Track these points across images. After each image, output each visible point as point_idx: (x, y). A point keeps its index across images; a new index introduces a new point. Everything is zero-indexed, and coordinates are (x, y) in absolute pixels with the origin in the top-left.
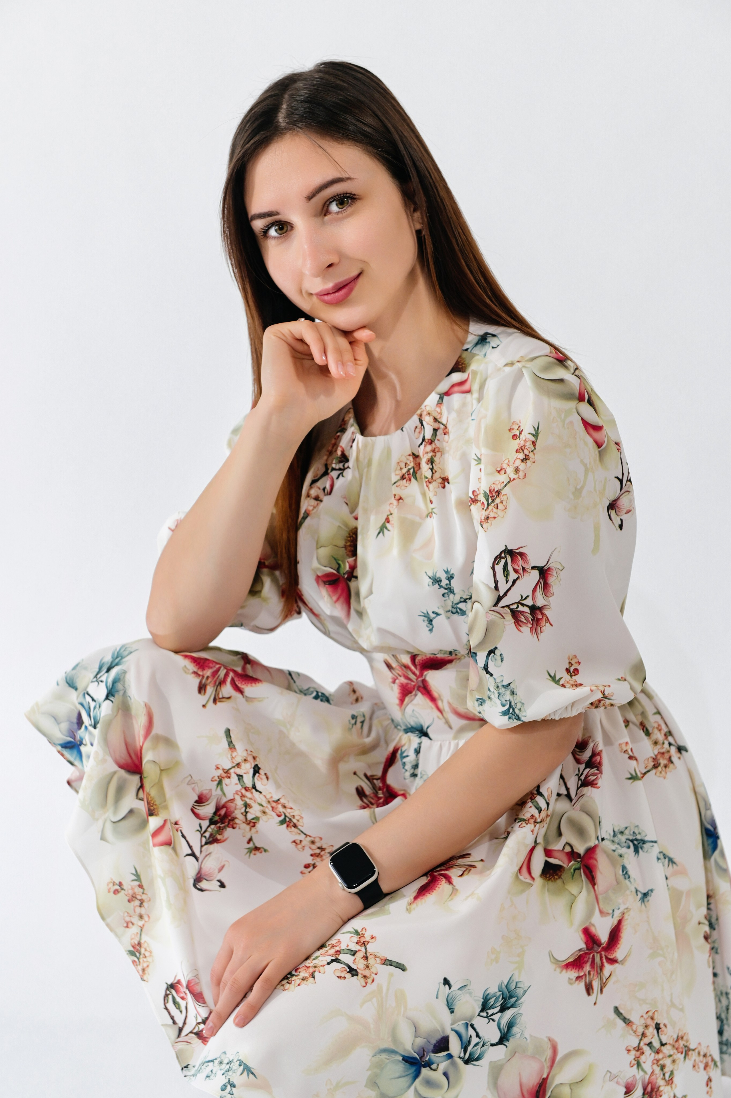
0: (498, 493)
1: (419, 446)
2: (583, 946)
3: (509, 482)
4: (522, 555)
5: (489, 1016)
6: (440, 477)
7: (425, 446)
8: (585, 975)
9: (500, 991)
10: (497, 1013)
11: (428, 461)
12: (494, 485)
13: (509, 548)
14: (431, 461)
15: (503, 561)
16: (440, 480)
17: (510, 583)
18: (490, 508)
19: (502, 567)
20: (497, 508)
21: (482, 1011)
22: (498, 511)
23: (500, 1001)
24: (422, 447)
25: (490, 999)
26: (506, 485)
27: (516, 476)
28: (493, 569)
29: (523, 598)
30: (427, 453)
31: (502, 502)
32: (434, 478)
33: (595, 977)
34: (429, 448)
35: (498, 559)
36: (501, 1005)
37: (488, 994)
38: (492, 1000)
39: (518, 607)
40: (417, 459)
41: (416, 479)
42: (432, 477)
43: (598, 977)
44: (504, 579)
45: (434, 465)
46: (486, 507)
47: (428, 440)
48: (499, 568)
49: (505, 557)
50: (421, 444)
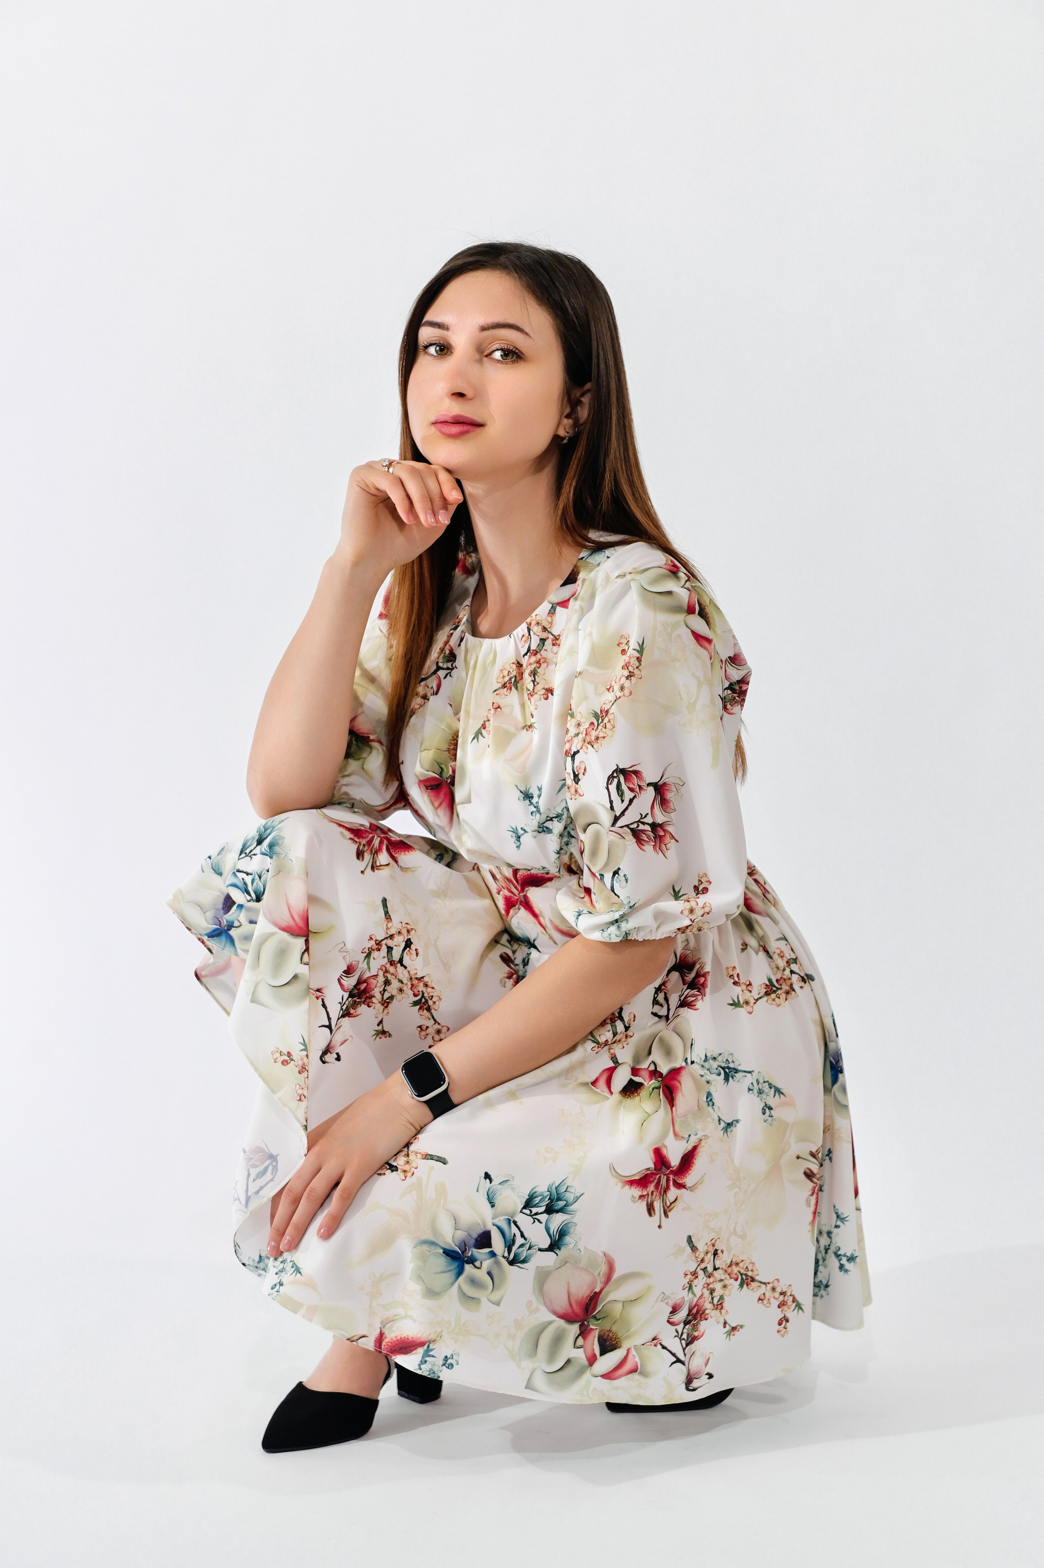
1: (524, 656)
2: (652, 1166)
6: (544, 688)
7: (530, 656)
8: (648, 1194)
11: (531, 673)
13: (621, 767)
14: (534, 673)
16: (543, 692)
18: (600, 727)
24: (527, 657)
29: (643, 817)
30: (531, 664)
32: (535, 691)
33: (657, 1198)
34: (533, 659)
40: (521, 668)
41: (517, 688)
42: (533, 690)
43: (660, 1198)
45: (536, 677)
46: (596, 727)
47: (533, 650)
49: (618, 776)
50: (526, 654)
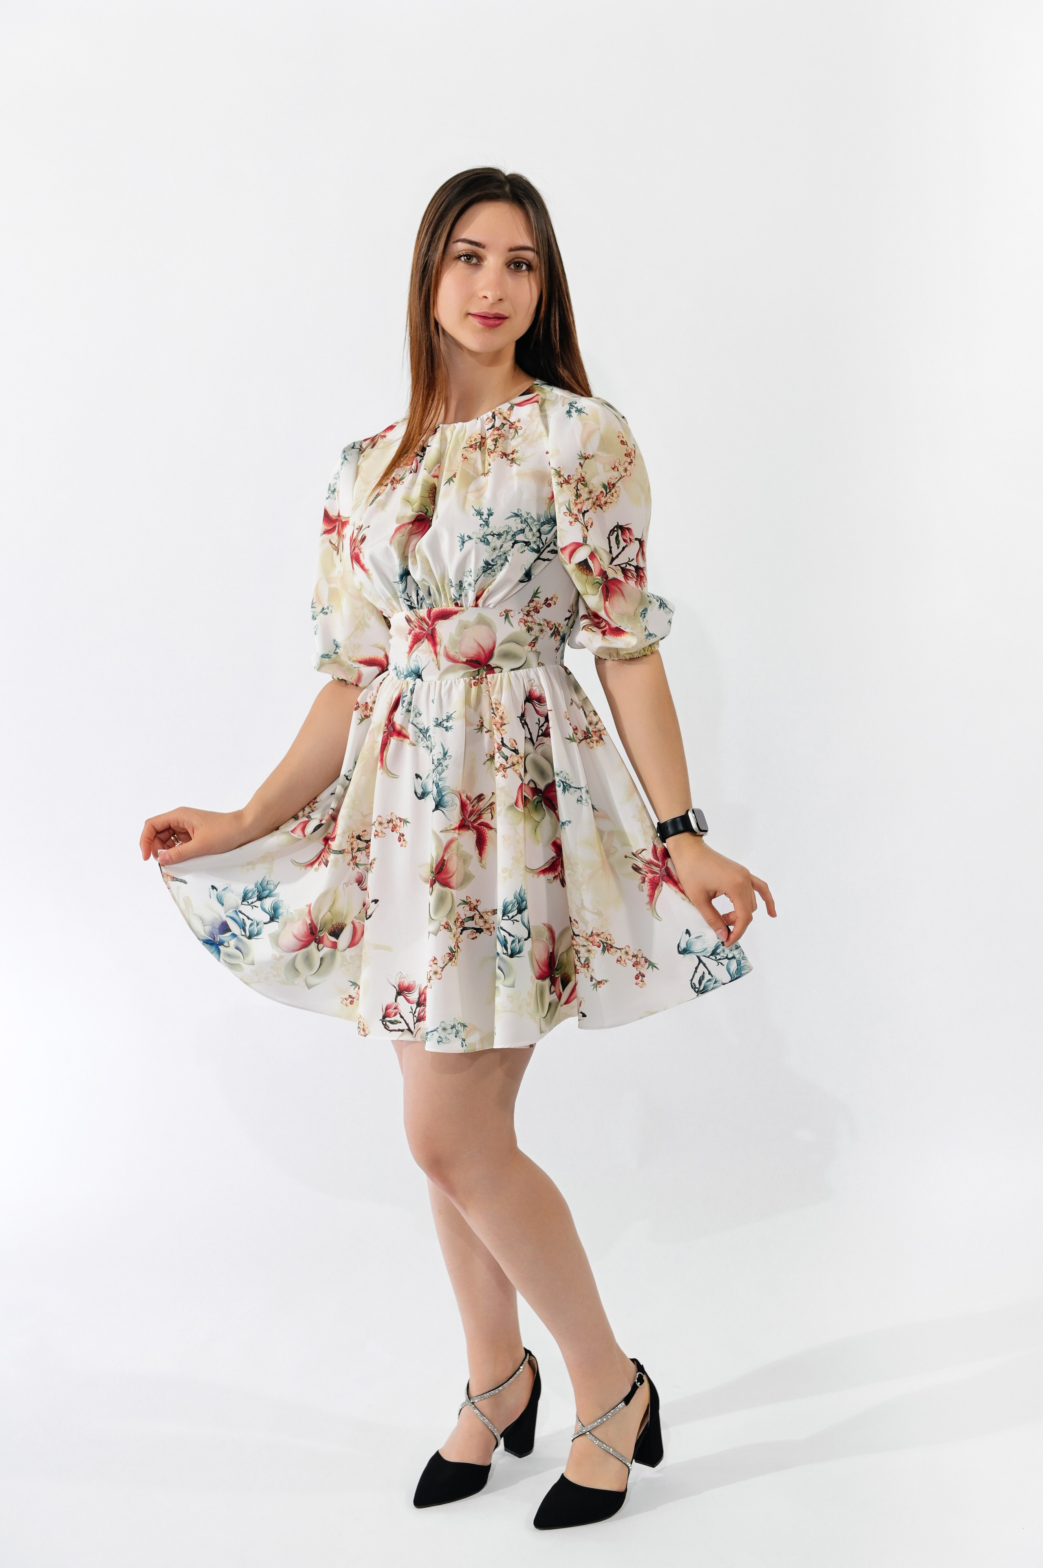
0: (614, 485)
3: (621, 478)
4: (629, 529)
5: (511, 918)
9: (515, 899)
10: (516, 915)
12: (611, 480)
15: (616, 533)
17: (621, 549)
19: (615, 537)
20: (613, 496)
21: (503, 916)
22: (613, 498)
23: (516, 906)
25: (508, 906)
26: (619, 480)
27: (625, 474)
28: (609, 538)
31: (616, 492)
35: (612, 531)
36: (517, 908)
37: (507, 902)
38: (510, 906)
39: (626, 566)
44: (617, 546)
48: (613, 538)
